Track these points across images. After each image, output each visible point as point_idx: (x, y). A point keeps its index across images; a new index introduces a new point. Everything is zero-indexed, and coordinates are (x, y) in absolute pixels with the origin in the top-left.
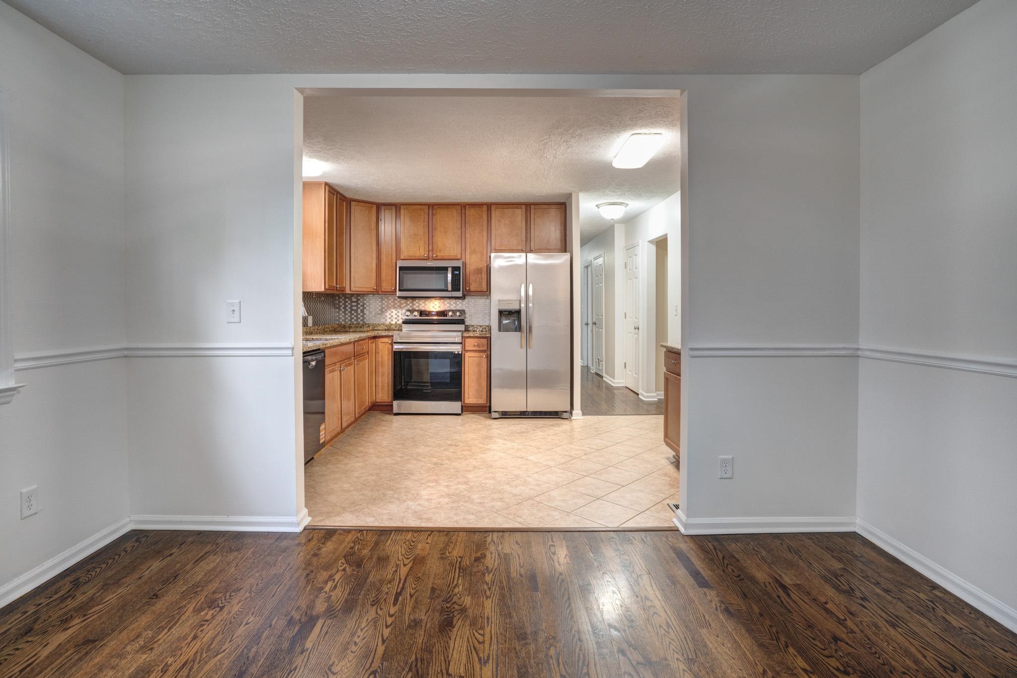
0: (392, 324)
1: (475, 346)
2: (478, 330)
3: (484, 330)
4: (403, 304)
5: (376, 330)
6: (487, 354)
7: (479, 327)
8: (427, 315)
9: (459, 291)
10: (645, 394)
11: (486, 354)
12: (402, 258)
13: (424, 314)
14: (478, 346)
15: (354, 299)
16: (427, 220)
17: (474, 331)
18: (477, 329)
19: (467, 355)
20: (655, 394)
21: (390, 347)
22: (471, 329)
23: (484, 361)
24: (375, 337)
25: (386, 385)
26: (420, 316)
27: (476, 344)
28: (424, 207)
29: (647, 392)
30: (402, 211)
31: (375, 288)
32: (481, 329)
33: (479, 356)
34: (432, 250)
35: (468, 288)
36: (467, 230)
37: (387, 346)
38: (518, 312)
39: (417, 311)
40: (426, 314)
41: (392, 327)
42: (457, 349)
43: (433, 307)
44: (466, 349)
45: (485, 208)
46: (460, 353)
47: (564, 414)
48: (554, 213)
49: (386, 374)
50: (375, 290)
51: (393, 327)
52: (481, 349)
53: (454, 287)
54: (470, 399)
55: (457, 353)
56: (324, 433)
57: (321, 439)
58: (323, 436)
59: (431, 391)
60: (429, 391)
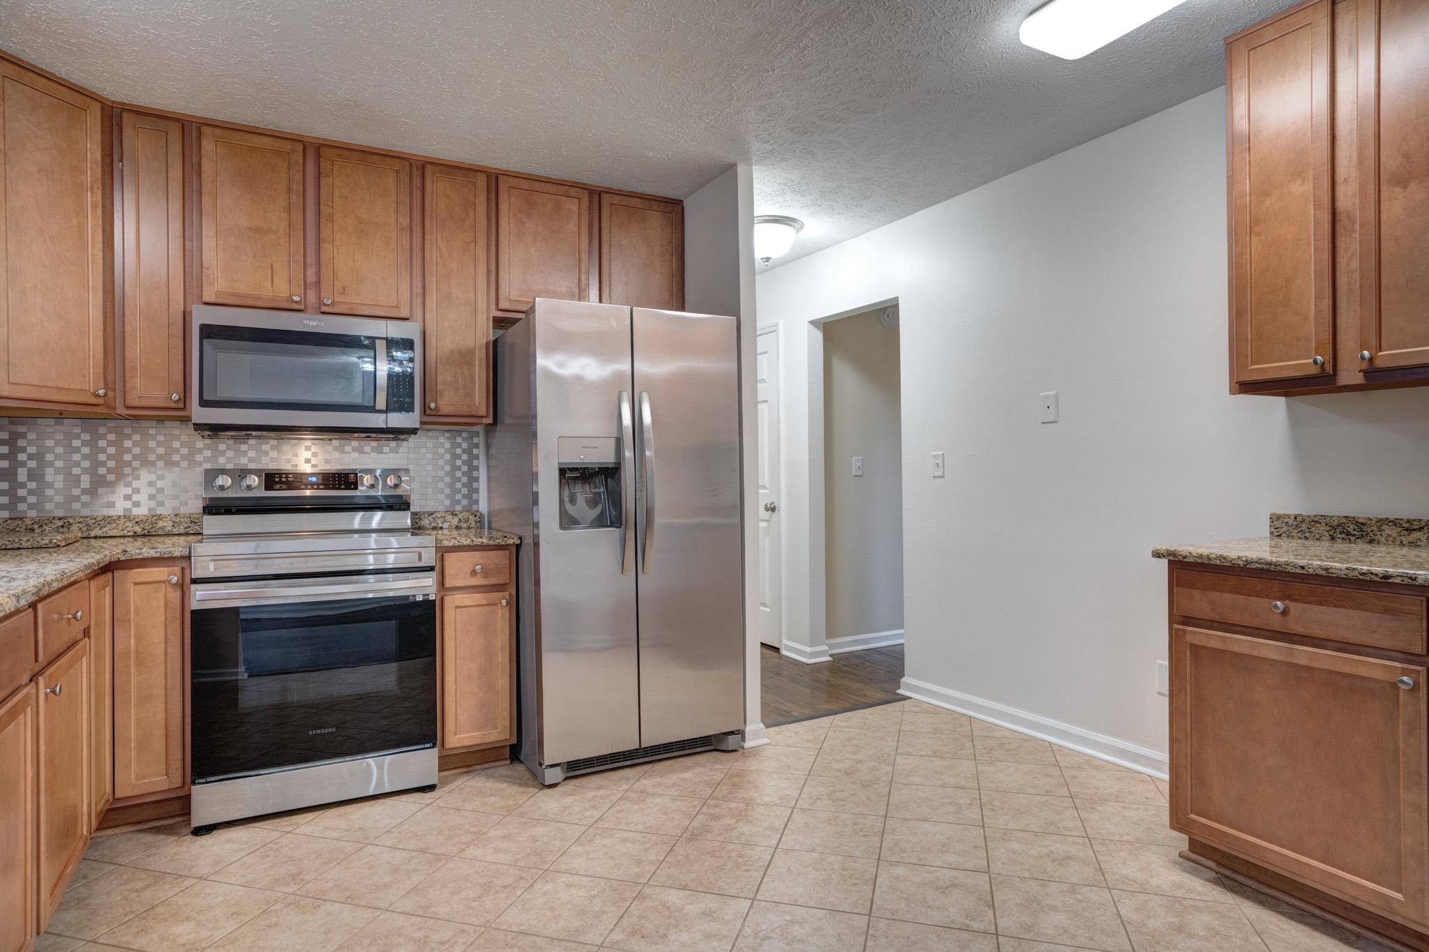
0: (160, 517)
1: (474, 573)
2: (446, 525)
3: (464, 525)
4: (200, 451)
5: (95, 537)
6: (510, 594)
7: (449, 518)
8: (290, 487)
9: (410, 409)
10: (808, 649)
11: (506, 594)
12: (206, 299)
13: (281, 482)
14: (485, 573)
16: (297, 187)
17: (434, 528)
18: (445, 521)
19: (452, 601)
20: (824, 648)
21: (175, 596)
22: (426, 522)
23: (502, 618)
24: (109, 568)
25: (159, 732)
26: (269, 487)
27: (478, 567)
28: (287, 146)
29: (811, 646)
30: (208, 145)
31: (101, 392)
32: (455, 521)
33: (484, 602)
34: (318, 283)
35: (433, 405)
36: (427, 237)
37: (161, 595)
38: (610, 473)
39: (257, 472)
40: (287, 483)
41: (161, 524)
42: (421, 586)
43: (308, 461)
44: (448, 585)
45: (481, 181)
46: (432, 597)
47: (731, 738)
48: (655, 221)
49: (159, 692)
50: (100, 401)
51: (167, 525)
52: (493, 581)
53: (395, 399)
54: (461, 733)
55: (421, 599)
59: (334, 730)
60: (330, 730)
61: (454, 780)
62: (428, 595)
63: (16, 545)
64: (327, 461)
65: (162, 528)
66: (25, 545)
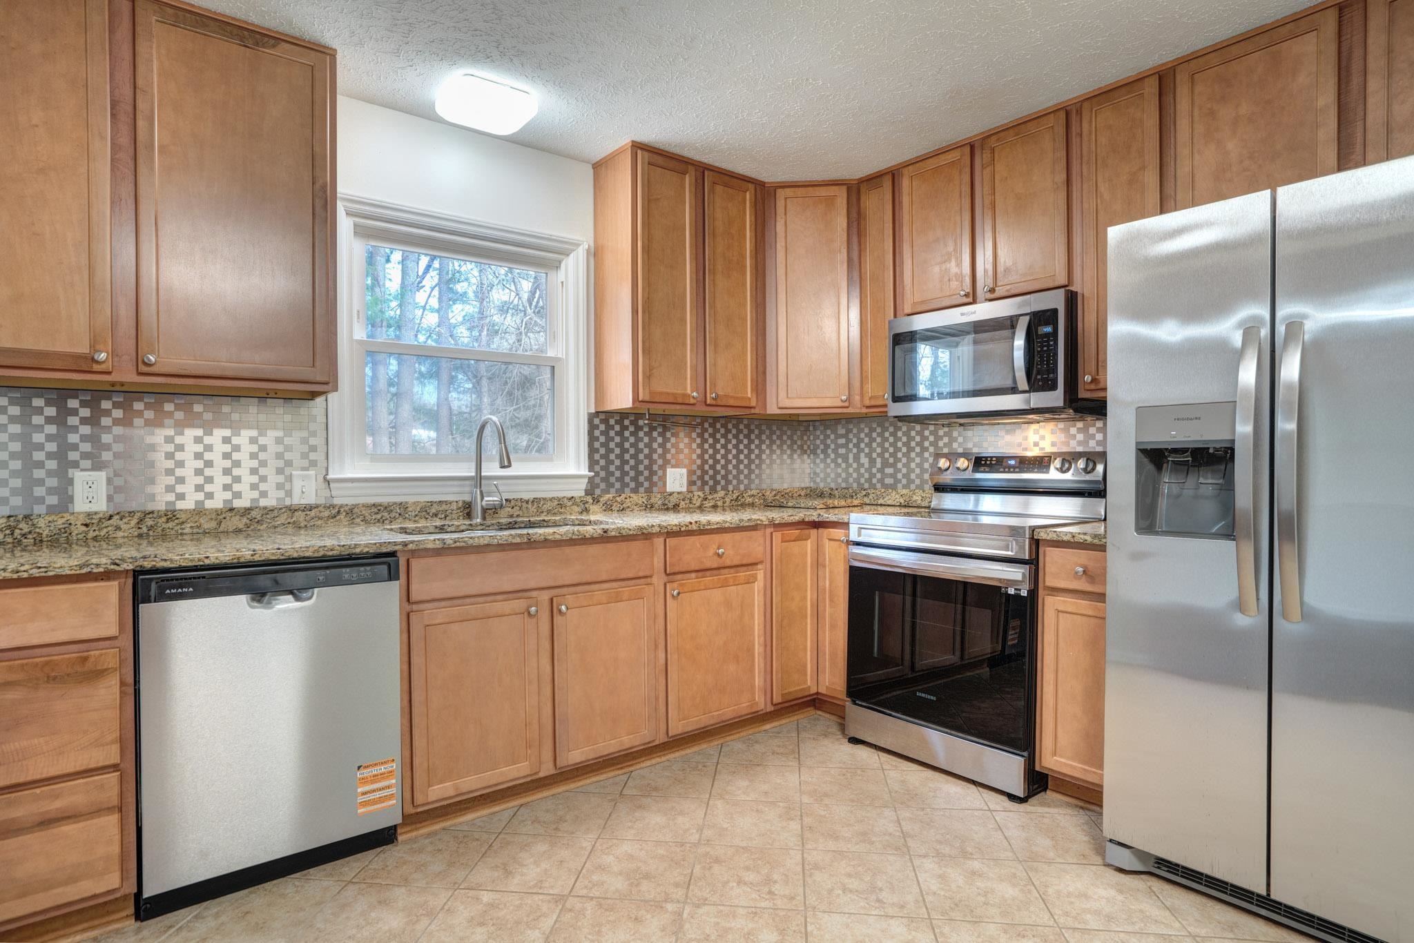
5: (881, 505)
8: (992, 469)
9: (1053, 387)
12: (907, 311)
13: (985, 465)
15: (841, 431)
19: (1052, 602)
21: (846, 553)
24: (817, 525)
26: (974, 470)
27: (1080, 569)
28: (958, 154)
30: (905, 183)
31: (845, 397)
33: (1090, 613)
35: (1088, 378)
38: (1229, 455)
39: (965, 455)
40: (990, 465)
42: (1011, 579)
44: (1048, 583)
45: (1153, 86)
46: (1025, 595)
50: (846, 404)
53: (1039, 377)
54: (1061, 756)
55: (1013, 593)
56: (388, 787)
57: (364, 804)
58: (377, 795)
59: (935, 699)
60: (932, 698)
61: (1056, 806)
62: (1020, 590)
63: (798, 506)
64: (1053, 444)
65: (915, 501)
66: (803, 505)
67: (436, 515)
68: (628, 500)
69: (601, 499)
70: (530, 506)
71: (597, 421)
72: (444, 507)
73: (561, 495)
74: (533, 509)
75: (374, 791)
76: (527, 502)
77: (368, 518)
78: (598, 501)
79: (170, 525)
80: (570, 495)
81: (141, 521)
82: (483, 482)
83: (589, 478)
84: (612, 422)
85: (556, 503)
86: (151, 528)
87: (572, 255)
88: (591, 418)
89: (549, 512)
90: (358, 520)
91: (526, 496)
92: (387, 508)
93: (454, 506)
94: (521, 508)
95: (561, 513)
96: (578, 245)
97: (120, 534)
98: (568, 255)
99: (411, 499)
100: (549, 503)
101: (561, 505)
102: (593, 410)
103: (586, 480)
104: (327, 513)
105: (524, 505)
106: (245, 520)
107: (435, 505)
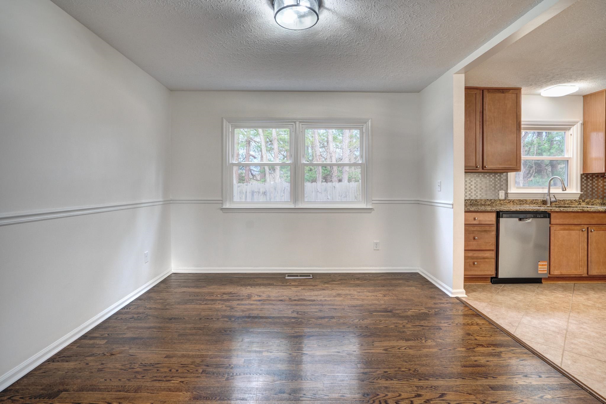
56: (545, 268)
57: (540, 271)
58: (543, 269)
67: (534, 203)
68: (595, 201)
69: (585, 201)
70: (562, 202)
71: (583, 176)
72: (537, 201)
73: (571, 199)
74: (562, 203)
75: (542, 268)
76: (561, 201)
77: (517, 203)
78: (584, 201)
79: (476, 202)
80: (574, 199)
81: (471, 201)
82: (550, 195)
83: (581, 194)
84: (589, 176)
85: (570, 201)
86: (472, 203)
87: (575, 126)
88: (582, 175)
89: (568, 204)
90: (515, 204)
91: (560, 199)
92: (522, 201)
93: (540, 201)
94: (559, 202)
95: (571, 205)
96: (578, 122)
97: (467, 204)
98: (574, 126)
99: (528, 199)
100: (568, 201)
101: (572, 202)
102: (582, 173)
103: (580, 195)
104: (508, 202)
105: (560, 201)
106: (490, 202)
107: (534, 201)
